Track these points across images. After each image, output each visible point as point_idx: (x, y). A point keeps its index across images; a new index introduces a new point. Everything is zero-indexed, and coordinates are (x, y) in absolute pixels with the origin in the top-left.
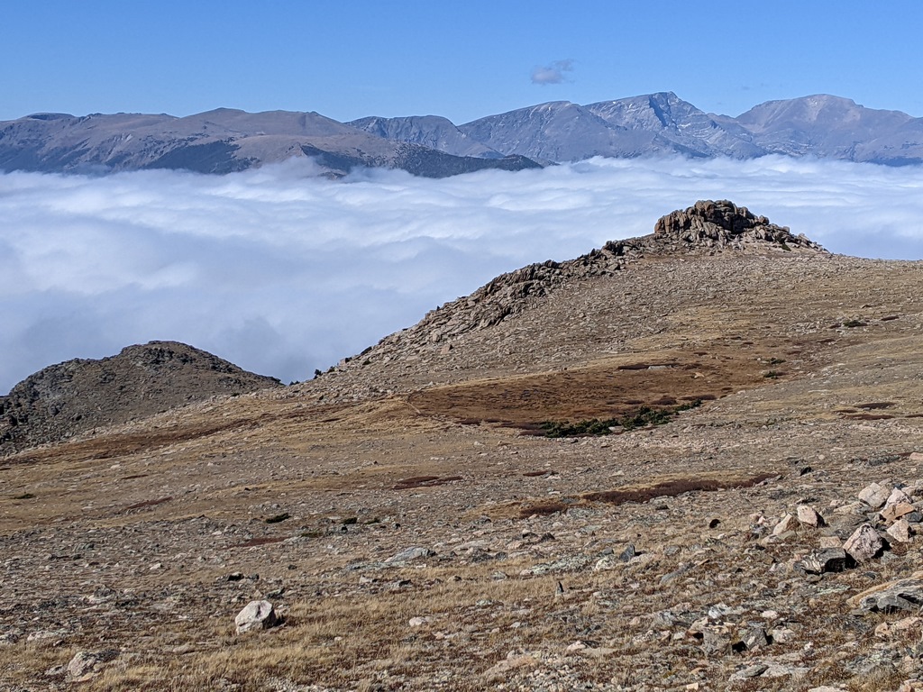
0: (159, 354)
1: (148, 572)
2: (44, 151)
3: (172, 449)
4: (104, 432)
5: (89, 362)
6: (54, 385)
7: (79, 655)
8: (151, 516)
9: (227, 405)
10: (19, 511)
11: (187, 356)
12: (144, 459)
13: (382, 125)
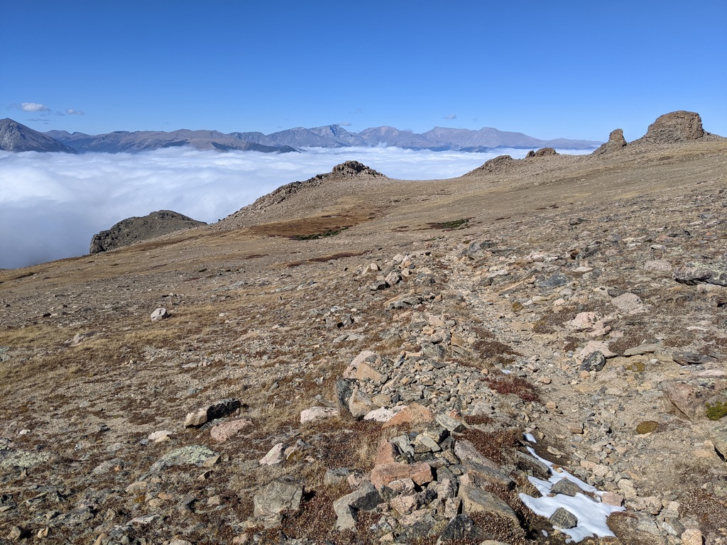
0: (163, 215)
2: (120, 144)
3: (167, 247)
4: (144, 242)
5: (138, 218)
6: (126, 226)
8: (159, 271)
9: (187, 232)
10: (113, 270)
11: (173, 215)
12: (158, 250)
13: (240, 135)
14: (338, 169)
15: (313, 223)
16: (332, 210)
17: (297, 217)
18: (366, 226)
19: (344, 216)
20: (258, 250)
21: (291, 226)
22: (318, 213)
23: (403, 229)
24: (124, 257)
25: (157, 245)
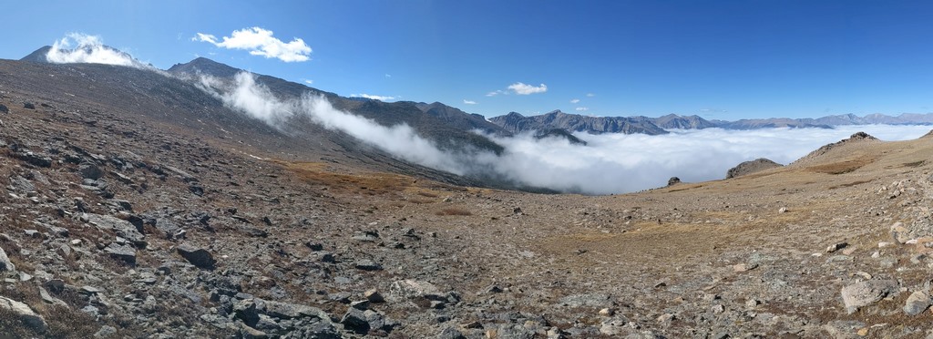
0: (762, 161)
2: (742, 126)
3: (765, 177)
4: (752, 174)
5: (749, 162)
6: (743, 166)
11: (767, 161)
12: (760, 179)
14: (854, 136)
15: (841, 165)
16: (851, 158)
17: (831, 162)
18: (869, 166)
19: (856, 161)
20: (811, 180)
21: (828, 167)
22: (843, 160)
23: (890, 167)
24: (742, 181)
25: (759, 176)
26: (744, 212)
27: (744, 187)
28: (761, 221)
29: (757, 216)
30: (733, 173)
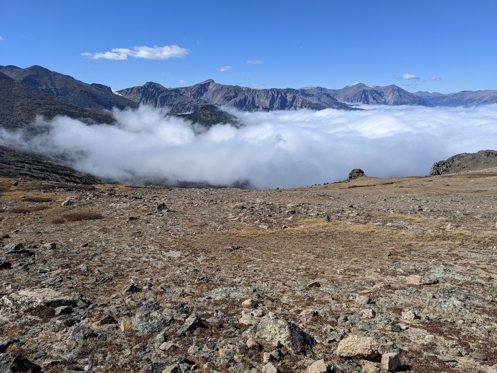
0: (489, 153)
1: (476, 208)
2: (464, 100)
3: (489, 178)
4: (470, 172)
5: (469, 154)
6: (459, 159)
7: (450, 225)
8: (481, 194)
10: (445, 188)
12: (481, 179)
24: (454, 181)
25: (481, 175)
26: (444, 218)
27: (455, 189)
28: (463, 232)
29: (458, 226)
30: (440, 169)
